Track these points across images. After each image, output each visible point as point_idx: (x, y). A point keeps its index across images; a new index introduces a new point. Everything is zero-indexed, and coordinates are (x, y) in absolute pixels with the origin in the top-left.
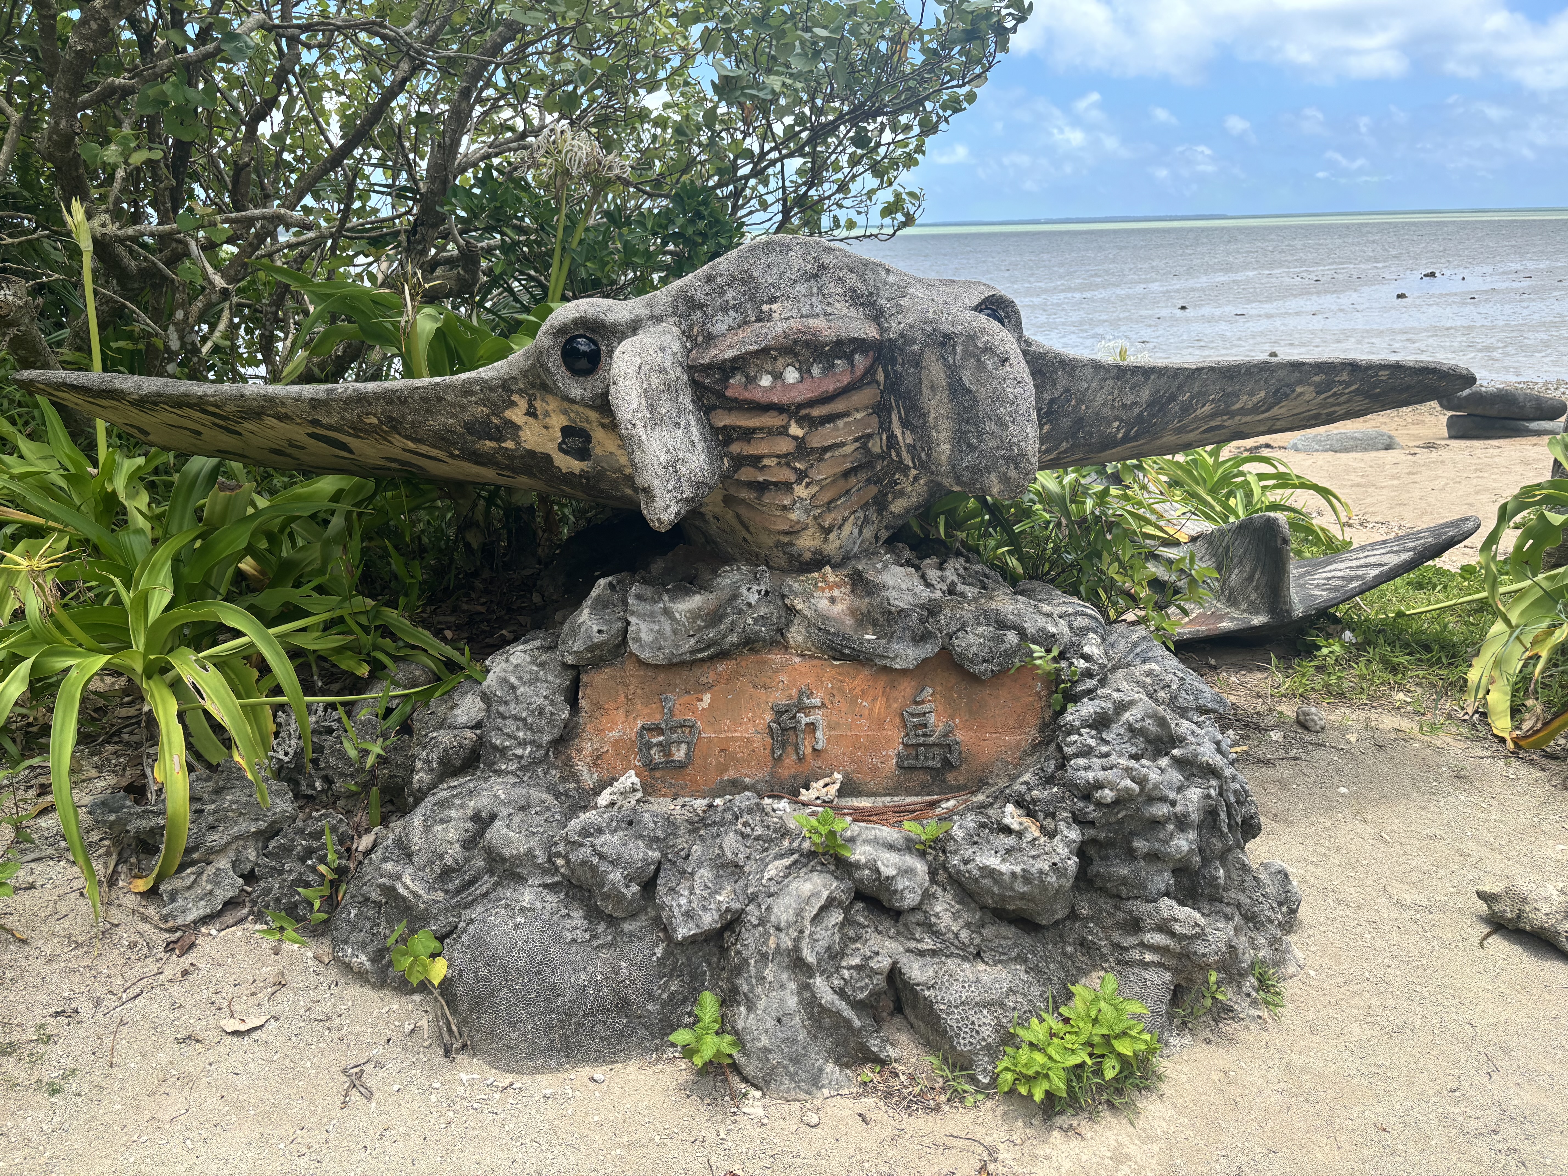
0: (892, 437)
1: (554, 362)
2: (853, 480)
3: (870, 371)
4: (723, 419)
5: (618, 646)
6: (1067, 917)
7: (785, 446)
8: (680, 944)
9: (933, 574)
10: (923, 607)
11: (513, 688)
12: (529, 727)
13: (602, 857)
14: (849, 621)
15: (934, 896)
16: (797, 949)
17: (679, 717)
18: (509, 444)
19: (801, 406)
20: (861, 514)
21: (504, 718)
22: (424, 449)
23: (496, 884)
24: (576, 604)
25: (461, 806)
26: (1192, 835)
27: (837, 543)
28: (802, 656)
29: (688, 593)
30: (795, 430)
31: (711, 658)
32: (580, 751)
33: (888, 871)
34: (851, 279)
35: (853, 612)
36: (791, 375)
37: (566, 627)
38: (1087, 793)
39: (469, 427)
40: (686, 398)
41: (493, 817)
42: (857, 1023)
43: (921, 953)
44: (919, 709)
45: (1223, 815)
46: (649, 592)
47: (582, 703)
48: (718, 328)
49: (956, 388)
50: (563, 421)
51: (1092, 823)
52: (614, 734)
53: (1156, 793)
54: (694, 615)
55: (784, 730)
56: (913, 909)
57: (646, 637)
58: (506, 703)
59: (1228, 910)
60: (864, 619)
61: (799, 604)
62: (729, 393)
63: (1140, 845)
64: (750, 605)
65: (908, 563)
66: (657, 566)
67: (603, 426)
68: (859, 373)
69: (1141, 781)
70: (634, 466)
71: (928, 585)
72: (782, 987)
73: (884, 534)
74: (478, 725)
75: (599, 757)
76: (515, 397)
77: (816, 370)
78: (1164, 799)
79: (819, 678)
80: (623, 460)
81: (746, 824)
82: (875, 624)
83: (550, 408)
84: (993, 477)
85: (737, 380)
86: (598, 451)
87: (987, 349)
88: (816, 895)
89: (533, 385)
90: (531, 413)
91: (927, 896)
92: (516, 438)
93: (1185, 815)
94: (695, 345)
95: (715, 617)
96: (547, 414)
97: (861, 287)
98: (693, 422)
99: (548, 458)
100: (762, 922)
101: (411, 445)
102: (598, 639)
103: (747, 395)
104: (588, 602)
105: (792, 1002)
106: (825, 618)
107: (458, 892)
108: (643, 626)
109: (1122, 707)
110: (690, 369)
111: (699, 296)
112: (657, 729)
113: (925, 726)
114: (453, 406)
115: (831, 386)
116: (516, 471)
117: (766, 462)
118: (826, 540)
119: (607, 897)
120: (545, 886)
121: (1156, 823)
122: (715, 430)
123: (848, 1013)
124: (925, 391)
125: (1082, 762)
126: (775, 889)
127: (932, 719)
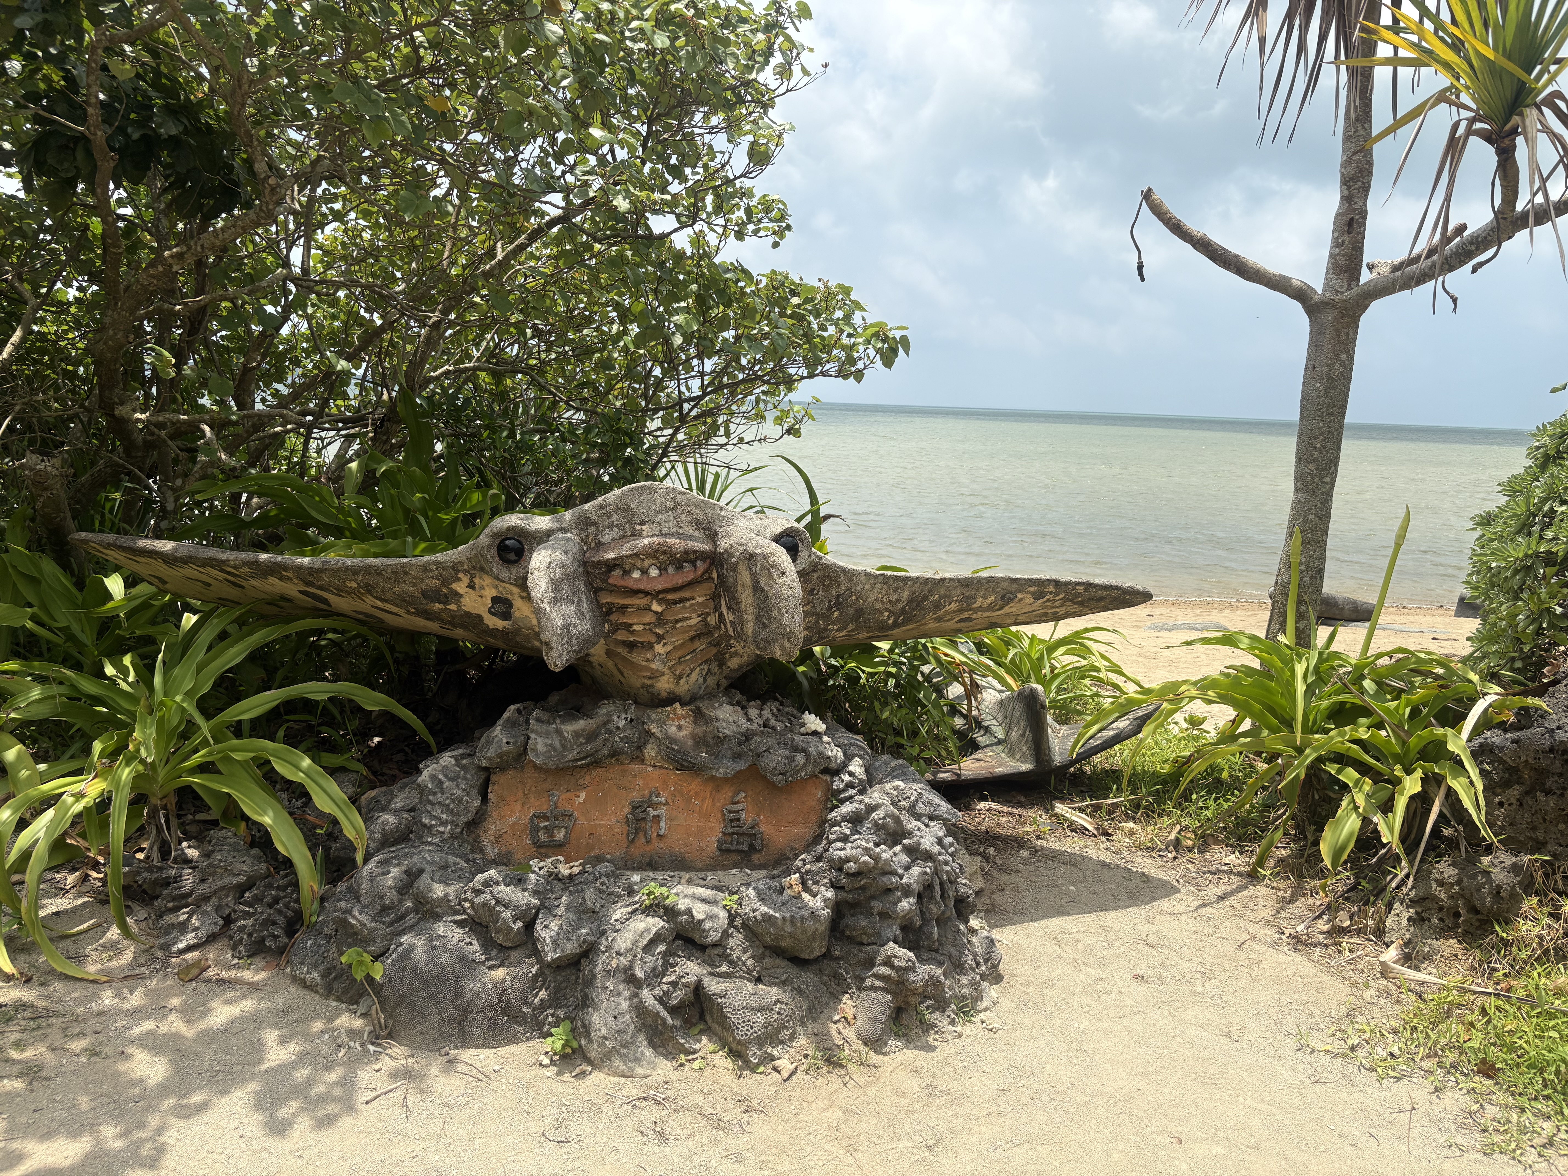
0: (721, 615)
1: (492, 555)
2: (697, 643)
3: (707, 571)
4: (606, 599)
5: (520, 755)
6: (824, 956)
7: (649, 618)
8: (549, 965)
9: (753, 712)
10: (742, 734)
11: (441, 783)
12: (450, 812)
13: (498, 902)
14: (690, 743)
15: (730, 936)
16: (631, 967)
17: (561, 809)
18: (453, 607)
19: (660, 592)
20: (706, 668)
21: (433, 804)
22: (388, 606)
23: (420, 920)
24: (493, 724)
25: (398, 865)
26: (912, 900)
27: (686, 687)
28: (654, 766)
29: (575, 718)
30: (656, 607)
31: (588, 765)
32: (485, 832)
33: (699, 915)
34: (697, 512)
35: (693, 736)
36: (654, 572)
37: (483, 740)
38: (839, 866)
39: (424, 594)
40: (581, 584)
41: (421, 871)
42: (669, 1020)
43: (720, 975)
44: (735, 807)
45: (937, 888)
46: (546, 716)
47: (491, 796)
48: (607, 537)
49: (757, 588)
50: (494, 593)
51: (842, 888)
52: (513, 820)
53: (887, 868)
54: (577, 734)
55: (638, 820)
56: (715, 945)
57: (540, 747)
58: (435, 794)
59: (941, 958)
60: (700, 742)
61: (654, 729)
62: (611, 581)
63: (877, 905)
64: (618, 728)
65: (738, 704)
66: (554, 698)
67: (522, 598)
68: (699, 572)
69: (876, 858)
70: (541, 628)
71: (749, 720)
72: (619, 994)
73: (724, 683)
74: (412, 810)
75: (501, 836)
76: (460, 575)
77: (671, 570)
78: (894, 873)
79: (665, 783)
80: (534, 622)
81: (602, 884)
82: (707, 745)
83: (485, 583)
84: (777, 646)
85: (617, 572)
86: (517, 614)
87: (774, 566)
88: (648, 930)
89: (474, 568)
90: (471, 586)
91: (726, 935)
92: (458, 603)
93: (909, 886)
94: (590, 548)
95: (591, 736)
96: (482, 588)
97: (702, 517)
98: (584, 599)
99: (480, 617)
100: (608, 948)
101: (379, 603)
102: (505, 748)
103: (622, 583)
104: (501, 722)
105: (625, 1005)
106: (673, 740)
107: (392, 924)
108: (539, 740)
109: (871, 809)
110: (584, 564)
111: (594, 517)
112: (545, 817)
113: (738, 820)
114: (415, 578)
115: (679, 580)
116: (454, 625)
117: (635, 627)
118: (677, 684)
119: (499, 931)
120: (455, 922)
121: (889, 891)
122: (599, 605)
123: (664, 1014)
124: (740, 588)
125: (839, 845)
126: (618, 927)
127: (743, 815)
